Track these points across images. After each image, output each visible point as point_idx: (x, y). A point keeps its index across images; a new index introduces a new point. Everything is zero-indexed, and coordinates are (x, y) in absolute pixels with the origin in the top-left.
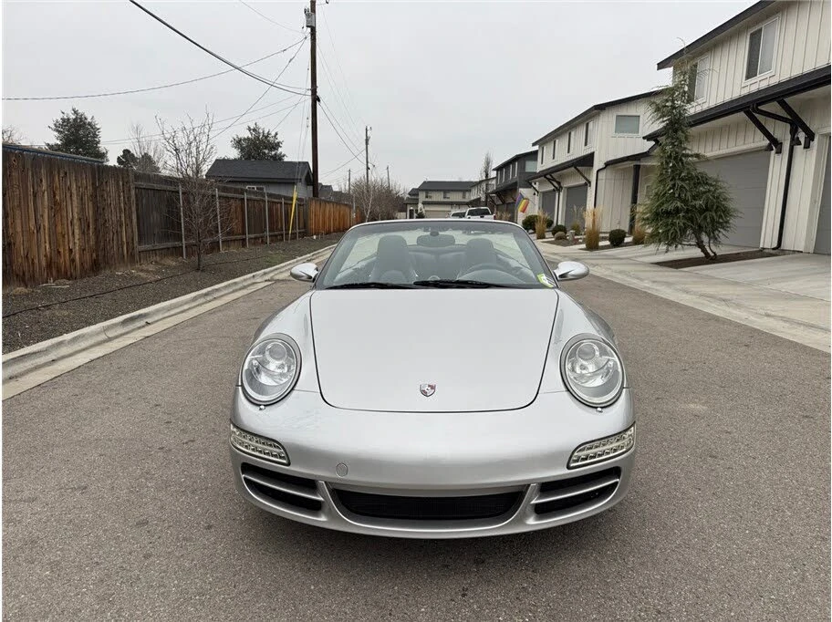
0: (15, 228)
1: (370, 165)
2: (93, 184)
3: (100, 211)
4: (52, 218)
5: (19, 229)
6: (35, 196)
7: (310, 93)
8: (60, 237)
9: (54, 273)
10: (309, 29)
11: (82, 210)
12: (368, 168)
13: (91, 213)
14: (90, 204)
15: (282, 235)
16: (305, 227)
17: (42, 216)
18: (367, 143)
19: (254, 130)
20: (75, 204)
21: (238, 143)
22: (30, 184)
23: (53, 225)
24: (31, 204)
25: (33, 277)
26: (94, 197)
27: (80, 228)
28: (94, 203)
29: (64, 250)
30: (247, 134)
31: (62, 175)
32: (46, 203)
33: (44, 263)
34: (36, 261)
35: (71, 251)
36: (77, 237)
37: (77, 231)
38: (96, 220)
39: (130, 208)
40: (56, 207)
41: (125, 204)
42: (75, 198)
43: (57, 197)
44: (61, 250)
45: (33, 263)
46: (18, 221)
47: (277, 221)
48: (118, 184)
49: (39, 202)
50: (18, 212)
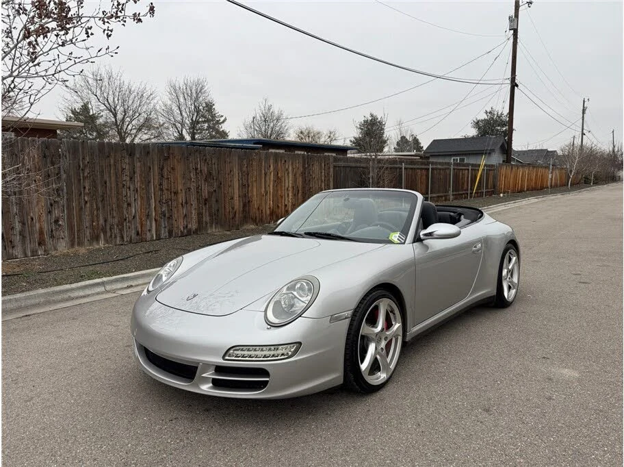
0: (252, 193)
1: (585, 131)
2: (303, 167)
3: (307, 181)
4: (275, 187)
5: (255, 193)
6: (265, 174)
7: (509, 82)
8: (280, 199)
9: (274, 218)
10: (512, 32)
11: (295, 180)
12: (583, 134)
13: (300, 183)
14: (300, 179)
15: (467, 194)
16: (494, 187)
17: (269, 186)
18: (584, 113)
19: (490, 113)
20: (290, 179)
21: (477, 124)
22: (263, 168)
23: (276, 191)
24: (263, 180)
25: (261, 220)
26: (303, 174)
27: (292, 193)
28: (302, 178)
29: (282, 205)
30: (483, 116)
31: (283, 162)
32: (272, 178)
33: (268, 212)
34: (264, 211)
35: (286, 206)
36: (290, 197)
37: (290, 194)
38: (304, 188)
39: (329, 180)
40: (278, 180)
41: (325, 177)
42: (290, 175)
43: (279, 175)
44: (280, 205)
45: (262, 213)
46: (255, 190)
47: (463, 184)
48: (321, 164)
49: (267, 179)
50: (255, 184)
